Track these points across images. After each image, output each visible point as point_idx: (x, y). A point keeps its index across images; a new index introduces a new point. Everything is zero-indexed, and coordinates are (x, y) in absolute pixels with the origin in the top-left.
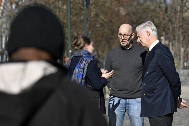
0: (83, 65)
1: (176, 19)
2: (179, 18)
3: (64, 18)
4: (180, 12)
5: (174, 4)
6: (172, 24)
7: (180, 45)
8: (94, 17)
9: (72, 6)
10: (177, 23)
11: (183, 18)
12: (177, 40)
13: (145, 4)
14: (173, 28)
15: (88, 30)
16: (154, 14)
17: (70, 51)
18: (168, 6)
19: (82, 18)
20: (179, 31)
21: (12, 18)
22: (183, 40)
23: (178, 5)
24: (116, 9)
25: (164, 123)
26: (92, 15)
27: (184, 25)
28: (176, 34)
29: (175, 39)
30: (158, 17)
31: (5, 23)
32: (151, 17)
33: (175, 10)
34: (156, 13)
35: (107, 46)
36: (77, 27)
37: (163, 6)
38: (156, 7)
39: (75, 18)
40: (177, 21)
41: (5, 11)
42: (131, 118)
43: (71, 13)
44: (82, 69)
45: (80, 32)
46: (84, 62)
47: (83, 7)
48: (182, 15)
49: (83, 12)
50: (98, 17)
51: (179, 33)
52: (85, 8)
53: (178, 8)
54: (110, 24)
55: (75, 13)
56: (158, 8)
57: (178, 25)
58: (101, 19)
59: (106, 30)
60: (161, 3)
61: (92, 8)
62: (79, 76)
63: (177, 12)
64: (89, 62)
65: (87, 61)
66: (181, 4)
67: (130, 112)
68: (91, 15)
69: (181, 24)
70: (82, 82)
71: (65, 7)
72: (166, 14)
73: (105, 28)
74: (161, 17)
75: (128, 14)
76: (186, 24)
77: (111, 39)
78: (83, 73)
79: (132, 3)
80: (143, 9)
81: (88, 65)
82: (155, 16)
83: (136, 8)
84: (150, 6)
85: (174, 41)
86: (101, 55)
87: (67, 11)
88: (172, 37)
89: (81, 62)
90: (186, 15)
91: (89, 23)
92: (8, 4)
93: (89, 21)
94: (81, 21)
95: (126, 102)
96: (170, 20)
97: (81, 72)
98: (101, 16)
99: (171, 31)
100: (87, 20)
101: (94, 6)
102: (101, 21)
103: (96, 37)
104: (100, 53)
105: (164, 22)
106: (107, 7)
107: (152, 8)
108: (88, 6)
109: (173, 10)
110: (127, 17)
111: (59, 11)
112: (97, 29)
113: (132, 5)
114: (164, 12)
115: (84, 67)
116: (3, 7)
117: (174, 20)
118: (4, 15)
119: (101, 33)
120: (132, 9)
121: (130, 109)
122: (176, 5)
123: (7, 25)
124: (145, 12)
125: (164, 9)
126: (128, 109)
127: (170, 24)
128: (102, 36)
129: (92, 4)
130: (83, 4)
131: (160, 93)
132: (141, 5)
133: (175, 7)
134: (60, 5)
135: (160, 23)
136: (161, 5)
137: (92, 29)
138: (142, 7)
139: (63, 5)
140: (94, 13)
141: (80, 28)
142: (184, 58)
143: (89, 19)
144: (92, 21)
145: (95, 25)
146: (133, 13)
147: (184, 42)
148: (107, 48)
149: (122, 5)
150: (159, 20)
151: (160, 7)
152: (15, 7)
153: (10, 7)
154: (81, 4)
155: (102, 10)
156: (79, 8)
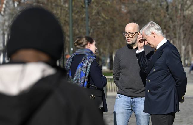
0: (86, 64)
1: (177, 17)
2: (180, 16)
3: (66, 16)
4: (181, 10)
5: (175, 2)
6: (173, 22)
7: (181, 43)
8: (95, 15)
9: (73, 4)
10: (178, 20)
11: (184, 17)
12: (177, 38)
13: (146, 2)
14: (174, 26)
15: (89, 28)
16: (155, 12)
17: (72, 49)
18: (169, 4)
19: (84, 16)
20: (180, 29)
21: (15, 15)
22: (184, 38)
23: (179, 3)
24: (118, 7)
25: (166, 121)
26: (94, 14)
27: (185, 23)
28: (177, 32)
29: (176, 37)
30: (159, 15)
31: (7, 21)
32: (152, 15)
33: (176, 8)
34: (157, 11)
35: (108, 44)
36: (78, 25)
37: (164, 4)
38: (157, 5)
39: (76, 16)
40: (178, 19)
41: (7, 9)
42: (137, 116)
43: (73, 11)
44: (85, 68)
45: (81, 30)
46: (87, 61)
47: (85, 6)
48: (183, 13)
49: (85, 10)
50: (100, 16)
51: (180, 31)
52: (87, 6)
53: (179, 6)
54: (112, 22)
55: (76, 11)
56: (159, 6)
57: (179, 23)
58: (103, 17)
59: (107, 28)
60: (163, 2)
61: (94, 6)
62: (83, 75)
63: (178, 10)
64: (92, 61)
65: (90, 60)
66: (182, 2)
67: (136, 110)
68: (92, 13)
69: (182, 22)
70: (85, 81)
71: (67, 5)
72: (167, 13)
73: (107, 26)
74: (162, 15)
75: (129, 12)
76: (186, 22)
77: (113, 36)
78: (86, 72)
79: (134, 2)
80: (144, 7)
81: (91, 64)
82: (156, 14)
83: (137, 6)
84: (151, 4)
85: (175, 39)
86: (103, 53)
87: (69, 9)
88: (173, 34)
89: (84, 61)
90: (187, 13)
91: (90, 21)
92: (11, 2)
93: (91, 19)
94: (82, 19)
95: (133, 100)
96: (171, 18)
97: (84, 71)
98: (102, 14)
99: (172, 29)
100: (89, 18)
101: (95, 4)
102: (102, 19)
103: (98, 35)
104: (102, 50)
105: (165, 20)
106: (109, 5)
107: (153, 5)
108: (89, 4)
109: (174, 8)
110: (129, 15)
111: (61, 9)
112: (99, 27)
113: (133, 3)
114: (165, 10)
115: (87, 66)
116: (6, 5)
117: (174, 18)
118: (6, 13)
119: (102, 31)
120: (133, 7)
121: (137, 108)
122: (177, 3)
123: (9, 22)
124: (146, 10)
125: (165, 7)
126: (134, 107)
127: (171, 22)
128: (104, 34)
129: (93, 3)
130: (85, 2)
131: (164, 91)
132: (143, 3)
133: (176, 5)
134: (62, 4)
135: (161, 21)
136: (162, 3)
137: (93, 27)
138: (143, 5)
139: (64, 4)
140: (96, 11)
141: (82, 26)
142: (185, 56)
143: (91, 17)
144: (94, 19)
145: (97, 23)
146: (135, 11)
147: (185, 39)
148: (108, 45)
149: (123, 3)
150: (160, 17)
151: (161, 5)
152: (18, 5)
153: (12, 5)
154: (83, 2)
155: (103, 9)
156: (80, 6)
